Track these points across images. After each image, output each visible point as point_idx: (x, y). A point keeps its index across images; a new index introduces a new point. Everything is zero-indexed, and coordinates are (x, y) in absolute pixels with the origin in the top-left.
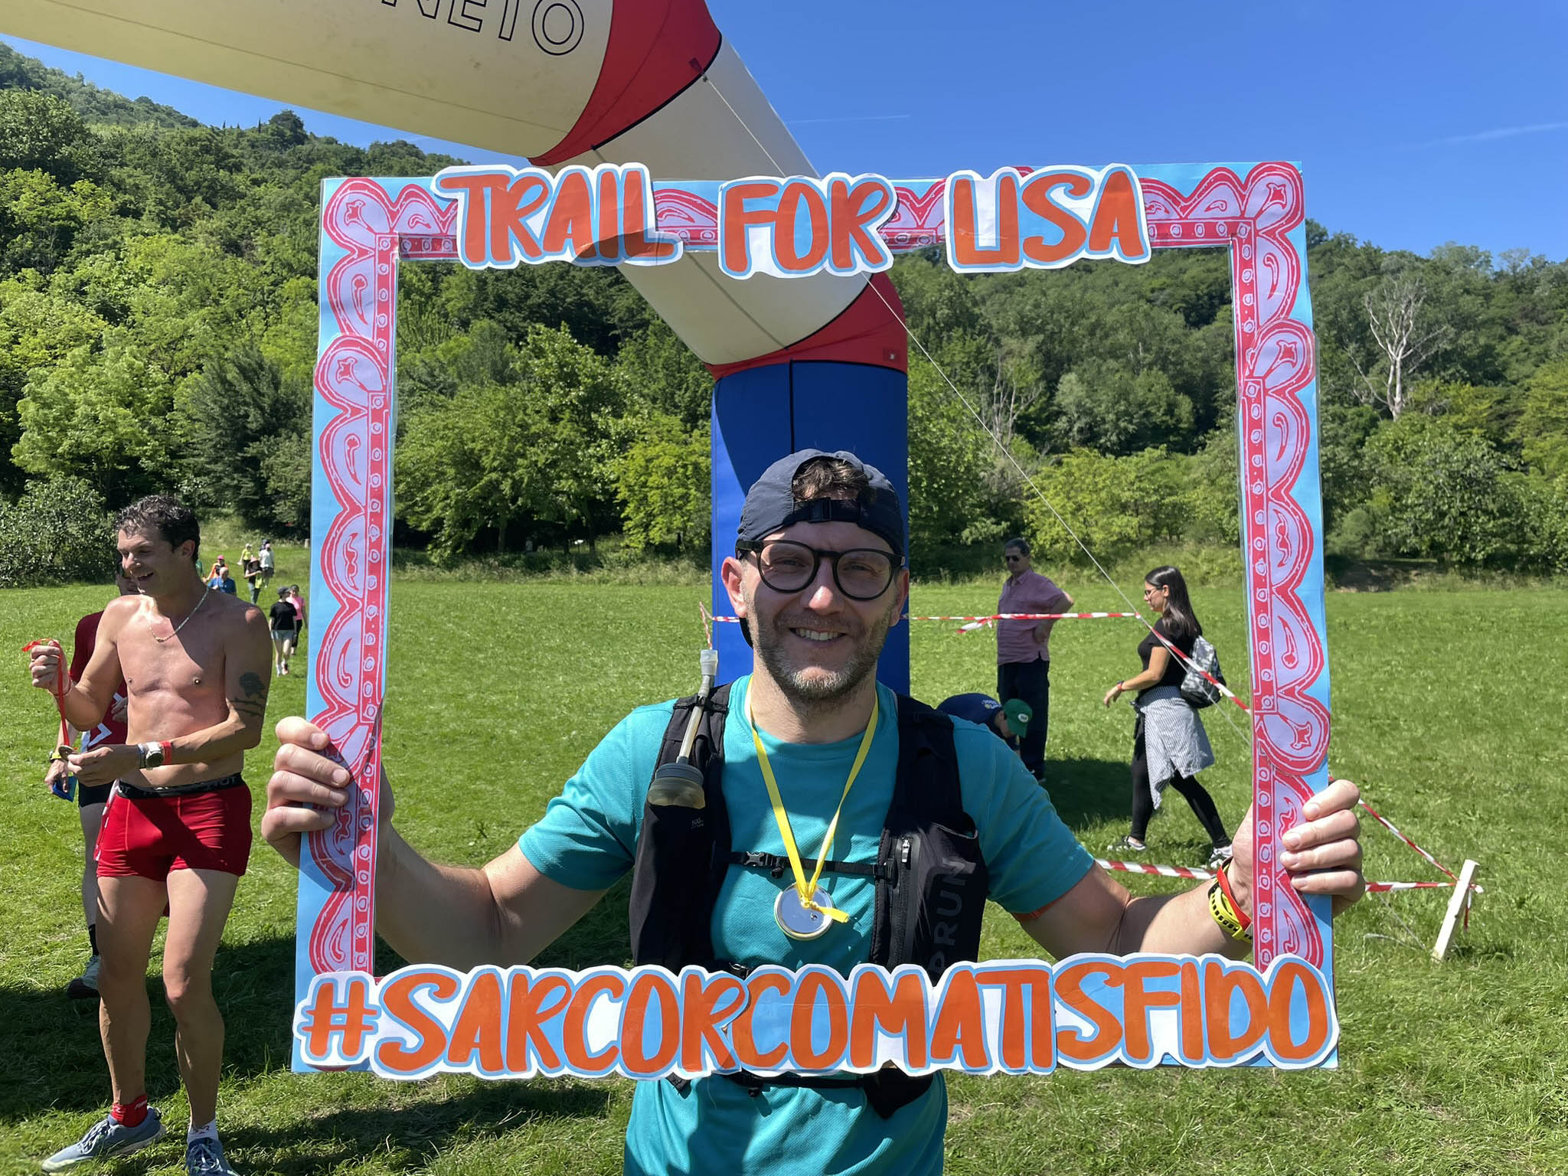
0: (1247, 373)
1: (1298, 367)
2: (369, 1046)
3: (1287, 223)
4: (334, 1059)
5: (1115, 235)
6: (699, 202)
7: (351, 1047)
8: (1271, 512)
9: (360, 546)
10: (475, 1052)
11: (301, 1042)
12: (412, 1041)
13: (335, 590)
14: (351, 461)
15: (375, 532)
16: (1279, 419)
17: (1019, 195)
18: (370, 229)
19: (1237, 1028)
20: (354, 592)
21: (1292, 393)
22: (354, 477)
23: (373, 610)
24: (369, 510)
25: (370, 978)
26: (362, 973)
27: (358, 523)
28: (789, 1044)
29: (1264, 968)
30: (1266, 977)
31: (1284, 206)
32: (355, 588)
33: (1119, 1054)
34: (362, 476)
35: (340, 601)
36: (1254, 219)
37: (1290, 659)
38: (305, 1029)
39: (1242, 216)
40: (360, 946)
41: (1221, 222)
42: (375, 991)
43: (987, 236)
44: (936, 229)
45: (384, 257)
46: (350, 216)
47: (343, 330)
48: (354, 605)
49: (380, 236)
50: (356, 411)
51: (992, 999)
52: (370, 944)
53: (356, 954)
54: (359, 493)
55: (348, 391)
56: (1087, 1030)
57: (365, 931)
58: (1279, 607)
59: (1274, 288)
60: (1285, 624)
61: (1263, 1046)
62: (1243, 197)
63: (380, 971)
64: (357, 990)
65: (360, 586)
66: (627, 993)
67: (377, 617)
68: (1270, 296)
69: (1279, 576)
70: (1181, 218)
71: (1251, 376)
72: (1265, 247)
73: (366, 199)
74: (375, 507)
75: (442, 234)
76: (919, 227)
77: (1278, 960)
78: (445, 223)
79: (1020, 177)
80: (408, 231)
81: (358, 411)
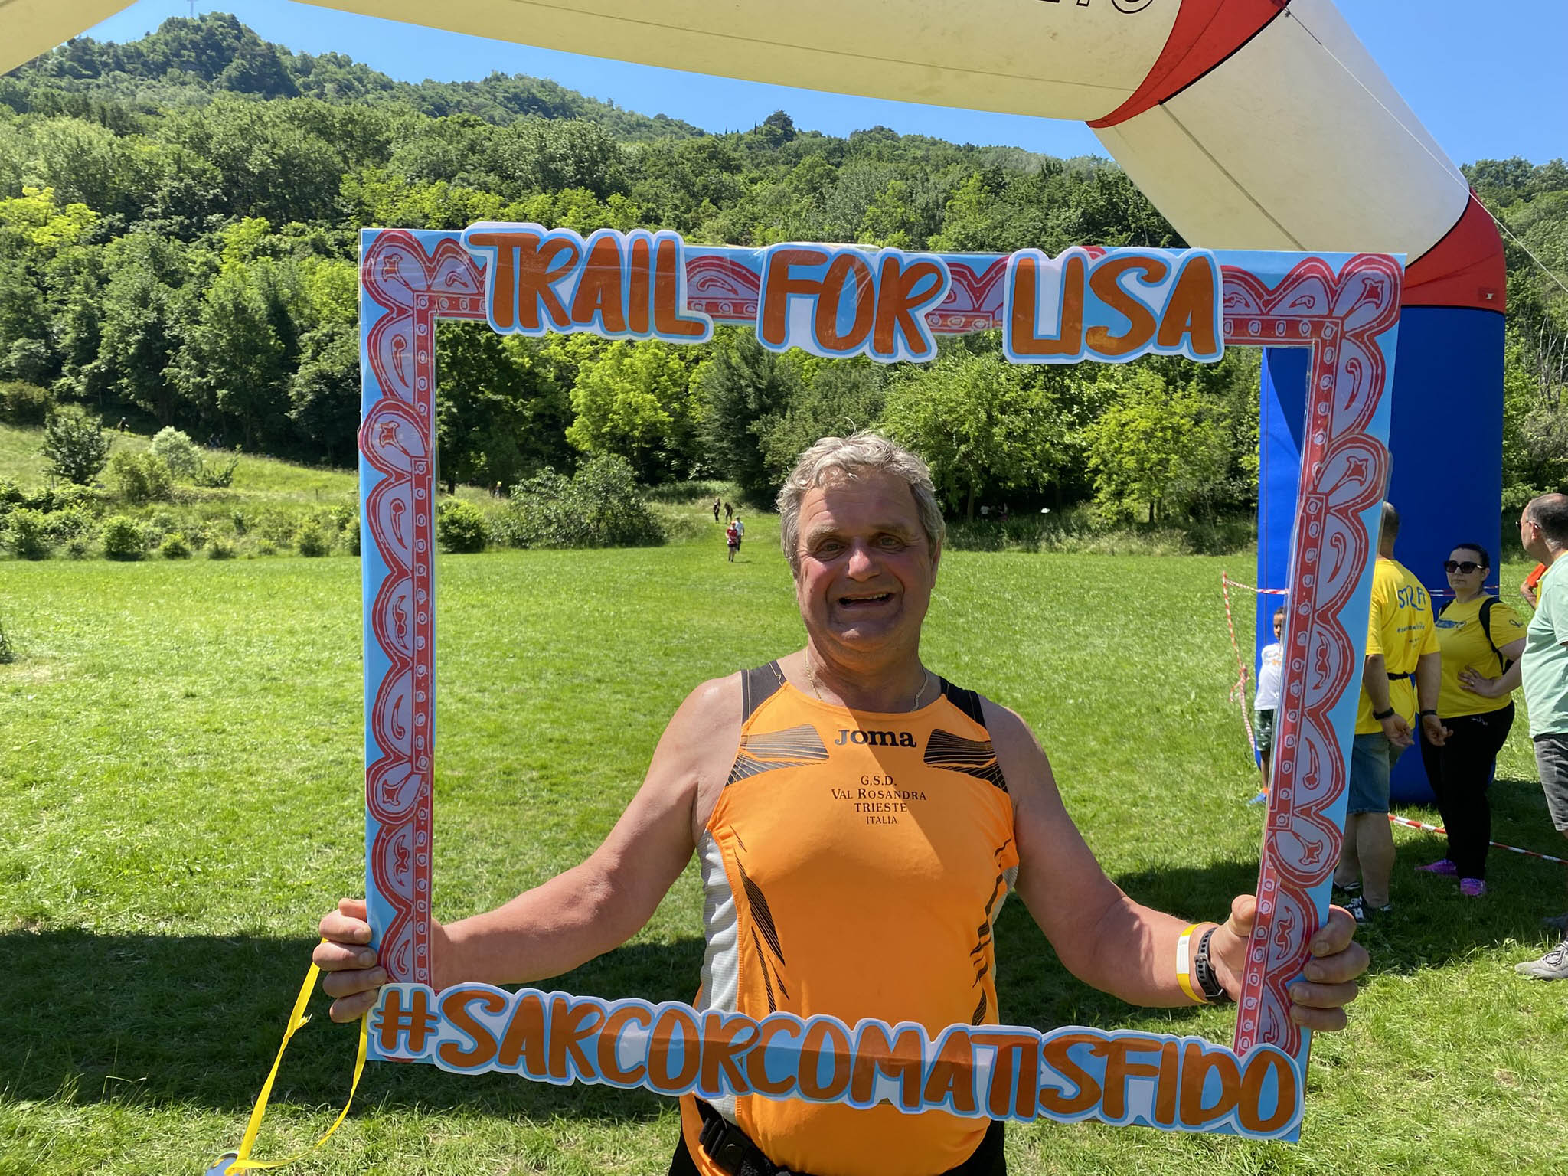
0: (1311, 488)
1: (1366, 485)
2: (432, 1044)
3: (1379, 324)
4: (402, 1053)
5: (1187, 329)
6: (744, 272)
7: (416, 1044)
8: (1315, 635)
9: (407, 607)
10: (522, 1059)
11: (372, 1035)
12: (468, 1044)
13: (387, 647)
14: (397, 527)
15: (422, 595)
16: (1337, 539)
17: (1087, 279)
18: (407, 284)
19: (1209, 1099)
20: (403, 650)
21: (1355, 513)
22: (401, 541)
23: (422, 669)
24: (416, 574)
25: (430, 991)
26: (422, 985)
27: (405, 587)
28: (797, 1077)
29: (1242, 1053)
30: (1242, 1061)
32: (405, 647)
33: (1095, 1115)
34: (408, 540)
35: (392, 659)
36: (1343, 319)
37: (1311, 781)
38: (375, 1025)
40: (421, 962)
41: (1306, 320)
42: (435, 1001)
43: (1047, 324)
44: (993, 313)
45: (423, 317)
46: (389, 271)
47: (385, 393)
48: (404, 663)
49: (417, 294)
50: (400, 476)
51: (984, 1059)
53: (418, 969)
54: (406, 557)
55: (390, 454)
56: (1069, 1090)
58: (1309, 730)
59: (1353, 398)
60: (1312, 746)
61: (1231, 1118)
62: (1333, 293)
64: (420, 998)
65: (410, 645)
66: (654, 1024)
67: (427, 676)
68: (1347, 407)
69: (1312, 699)
70: (1262, 314)
71: (1314, 492)
72: (1350, 350)
73: (403, 253)
74: (421, 571)
75: (479, 294)
76: (975, 310)
77: (1256, 1047)
78: (482, 283)
79: (1089, 258)
80: (444, 288)
81: (403, 476)
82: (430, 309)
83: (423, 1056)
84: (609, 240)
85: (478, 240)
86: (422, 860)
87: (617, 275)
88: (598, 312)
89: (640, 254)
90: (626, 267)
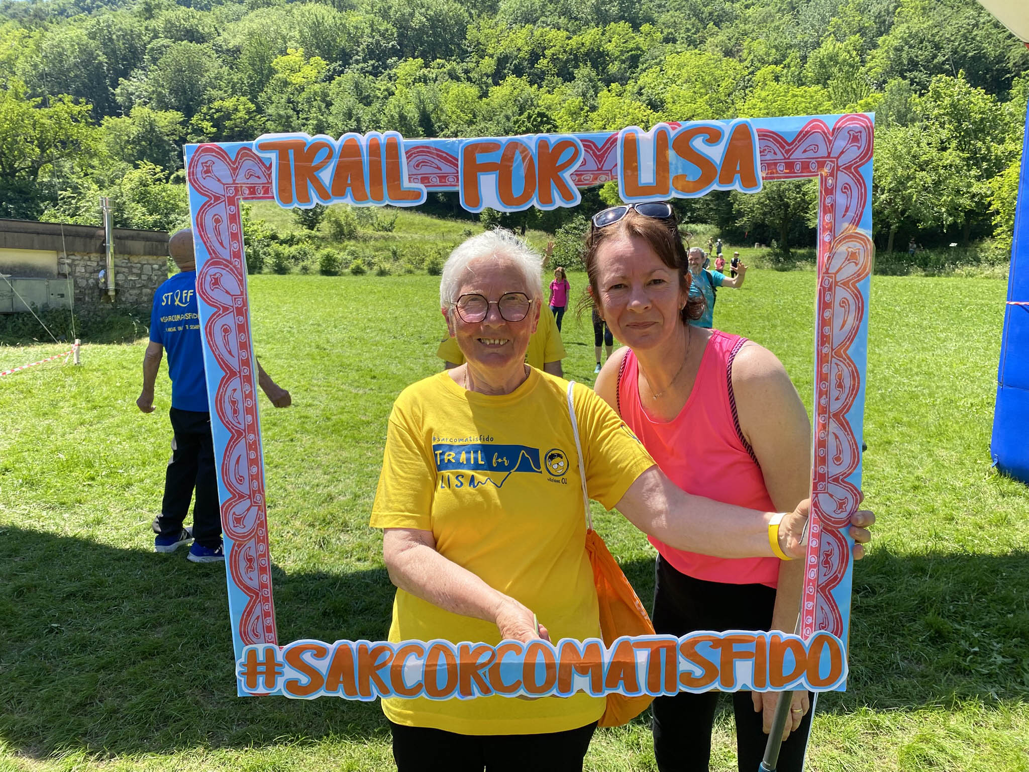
0: (824, 270)
1: (859, 266)
2: (280, 682)
3: (861, 160)
4: (261, 690)
5: (738, 172)
6: (445, 155)
7: (270, 683)
8: (833, 365)
9: (238, 396)
10: (341, 686)
11: (241, 680)
12: (304, 680)
13: (227, 424)
14: (227, 343)
15: (247, 387)
16: (844, 302)
17: (670, 144)
18: (219, 180)
19: (787, 670)
20: (238, 425)
21: (853, 285)
22: (230, 352)
23: (252, 436)
24: (242, 374)
25: (276, 647)
26: (271, 645)
27: (235, 383)
28: (522, 680)
29: (806, 638)
30: (807, 643)
31: (859, 148)
32: (239, 423)
33: (716, 686)
34: (235, 352)
35: (232, 432)
36: (837, 158)
37: (838, 459)
38: (242, 674)
39: (829, 156)
40: (269, 629)
41: (814, 161)
42: (280, 654)
43: (647, 176)
44: (611, 171)
45: (232, 201)
46: (206, 172)
47: (210, 254)
48: (240, 434)
49: (226, 186)
50: (226, 309)
51: (642, 657)
52: (275, 628)
53: (267, 634)
54: (234, 363)
55: (218, 295)
56: (698, 672)
57: (270, 621)
58: (833, 426)
59: (846, 211)
60: (837, 437)
61: (802, 680)
62: (830, 141)
63: (282, 643)
64: (270, 653)
65: (242, 421)
66: (426, 655)
67: (255, 441)
68: (844, 215)
69: (835, 407)
70: (785, 158)
71: (827, 272)
72: (843, 178)
73: (214, 159)
74: (246, 372)
75: (268, 183)
76: (599, 169)
77: (814, 634)
78: (270, 175)
79: (670, 130)
80: (246, 181)
81: (227, 309)
82: (236, 195)
83: (275, 691)
84: (352, 140)
85: (264, 147)
86: (263, 562)
87: (360, 163)
88: (349, 189)
89: (374, 148)
90: (365, 158)
